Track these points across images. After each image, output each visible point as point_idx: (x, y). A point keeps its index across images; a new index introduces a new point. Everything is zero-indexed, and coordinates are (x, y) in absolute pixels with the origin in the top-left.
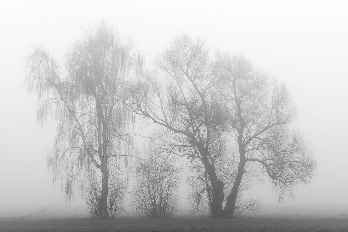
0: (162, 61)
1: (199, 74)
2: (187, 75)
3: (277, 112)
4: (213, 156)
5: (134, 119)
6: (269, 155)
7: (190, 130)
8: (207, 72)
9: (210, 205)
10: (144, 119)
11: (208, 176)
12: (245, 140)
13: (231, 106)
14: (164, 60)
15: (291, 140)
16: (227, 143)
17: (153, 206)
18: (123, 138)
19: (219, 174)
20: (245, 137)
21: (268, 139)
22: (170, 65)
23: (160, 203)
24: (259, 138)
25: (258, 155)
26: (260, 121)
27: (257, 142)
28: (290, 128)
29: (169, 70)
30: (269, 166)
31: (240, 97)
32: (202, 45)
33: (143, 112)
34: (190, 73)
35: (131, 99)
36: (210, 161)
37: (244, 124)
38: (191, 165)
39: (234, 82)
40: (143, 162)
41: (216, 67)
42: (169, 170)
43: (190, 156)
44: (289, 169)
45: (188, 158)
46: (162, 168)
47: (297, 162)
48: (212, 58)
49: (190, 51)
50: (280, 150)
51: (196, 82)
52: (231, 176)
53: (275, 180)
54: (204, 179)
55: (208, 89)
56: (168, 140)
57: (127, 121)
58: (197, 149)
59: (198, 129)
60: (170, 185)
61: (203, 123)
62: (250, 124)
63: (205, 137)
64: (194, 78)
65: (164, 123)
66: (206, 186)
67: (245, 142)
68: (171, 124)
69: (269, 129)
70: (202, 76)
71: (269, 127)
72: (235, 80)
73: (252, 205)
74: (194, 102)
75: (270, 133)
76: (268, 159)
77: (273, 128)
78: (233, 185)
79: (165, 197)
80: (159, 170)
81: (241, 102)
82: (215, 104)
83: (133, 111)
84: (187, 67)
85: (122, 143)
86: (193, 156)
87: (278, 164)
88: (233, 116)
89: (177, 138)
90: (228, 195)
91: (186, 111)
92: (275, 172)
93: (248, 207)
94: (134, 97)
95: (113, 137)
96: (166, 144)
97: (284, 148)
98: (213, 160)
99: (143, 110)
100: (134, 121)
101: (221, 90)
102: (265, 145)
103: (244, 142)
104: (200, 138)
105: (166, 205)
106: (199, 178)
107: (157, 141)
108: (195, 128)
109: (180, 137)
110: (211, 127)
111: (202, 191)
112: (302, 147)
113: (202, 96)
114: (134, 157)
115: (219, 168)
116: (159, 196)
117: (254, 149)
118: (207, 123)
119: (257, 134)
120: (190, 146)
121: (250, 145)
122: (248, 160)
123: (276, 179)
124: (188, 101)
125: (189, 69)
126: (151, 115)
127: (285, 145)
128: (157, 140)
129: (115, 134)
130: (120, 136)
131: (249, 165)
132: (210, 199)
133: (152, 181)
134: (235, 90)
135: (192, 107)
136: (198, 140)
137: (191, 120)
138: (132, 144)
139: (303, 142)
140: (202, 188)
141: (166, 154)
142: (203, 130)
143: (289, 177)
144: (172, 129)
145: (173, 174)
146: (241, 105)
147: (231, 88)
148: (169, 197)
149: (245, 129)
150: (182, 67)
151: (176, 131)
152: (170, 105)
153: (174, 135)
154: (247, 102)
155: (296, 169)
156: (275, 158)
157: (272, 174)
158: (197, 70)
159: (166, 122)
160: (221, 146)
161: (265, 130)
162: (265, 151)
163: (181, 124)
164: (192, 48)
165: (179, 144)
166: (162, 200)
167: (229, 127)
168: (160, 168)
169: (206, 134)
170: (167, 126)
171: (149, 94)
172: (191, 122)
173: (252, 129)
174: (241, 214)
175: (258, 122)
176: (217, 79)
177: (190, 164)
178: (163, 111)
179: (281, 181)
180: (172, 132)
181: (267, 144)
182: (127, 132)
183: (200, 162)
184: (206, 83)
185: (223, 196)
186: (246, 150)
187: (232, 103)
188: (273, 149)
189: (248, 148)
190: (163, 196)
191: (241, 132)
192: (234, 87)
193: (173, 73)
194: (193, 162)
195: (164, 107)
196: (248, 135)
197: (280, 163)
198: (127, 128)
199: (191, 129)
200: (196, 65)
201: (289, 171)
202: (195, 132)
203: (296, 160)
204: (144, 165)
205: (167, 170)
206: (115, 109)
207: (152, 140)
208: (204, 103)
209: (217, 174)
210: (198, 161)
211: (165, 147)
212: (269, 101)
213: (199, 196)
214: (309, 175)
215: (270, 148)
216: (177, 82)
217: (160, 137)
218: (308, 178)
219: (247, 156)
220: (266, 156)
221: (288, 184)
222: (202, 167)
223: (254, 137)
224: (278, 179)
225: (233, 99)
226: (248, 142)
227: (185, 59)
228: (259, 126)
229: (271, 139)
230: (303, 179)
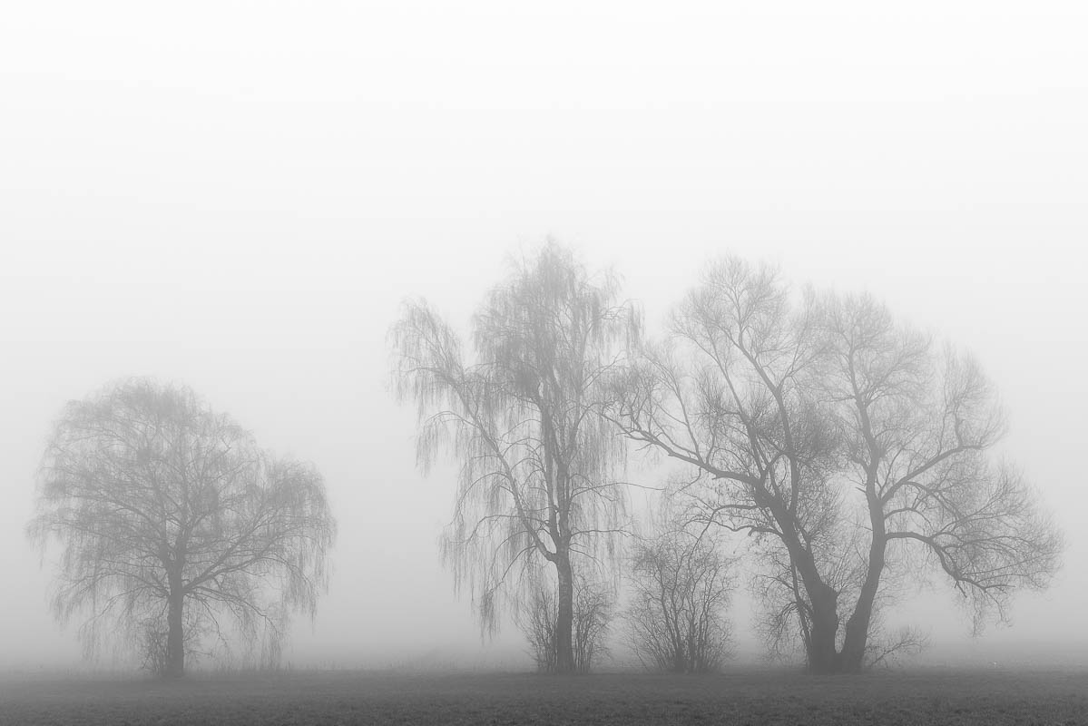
0: (684, 319)
1: (768, 343)
2: (741, 347)
3: (958, 422)
4: (808, 528)
5: (624, 450)
6: (942, 523)
7: (752, 471)
8: (786, 339)
9: (807, 641)
10: (647, 450)
11: (798, 574)
12: (882, 489)
13: (846, 411)
14: (687, 317)
15: (995, 487)
16: (842, 497)
17: (675, 645)
18: (603, 493)
19: (824, 570)
20: (882, 482)
21: (939, 485)
22: (701, 326)
23: (690, 638)
24: (916, 484)
25: (915, 523)
26: (916, 443)
27: (913, 494)
28: (993, 458)
29: (700, 339)
30: (943, 549)
31: (866, 392)
32: (772, 278)
33: (643, 433)
34: (747, 342)
35: (618, 405)
36: (802, 540)
37: (878, 453)
38: (758, 551)
39: (850, 357)
40: (649, 545)
41: (806, 327)
42: (709, 563)
43: (754, 529)
44: (993, 556)
45: (750, 534)
46: (691, 558)
47: (1014, 538)
48: (796, 304)
49: (745, 292)
50: (969, 512)
51: (761, 361)
52: (853, 573)
53: (961, 582)
54: (790, 581)
55: (790, 375)
56: (702, 493)
57: (609, 455)
58: (770, 514)
59: (770, 468)
60: (713, 597)
61: (781, 453)
62: (892, 452)
63: (788, 485)
64: (756, 352)
65: (693, 456)
66: (794, 598)
67: (883, 495)
68: (707, 458)
69: (940, 462)
70: (774, 348)
71: (939, 458)
72: (852, 352)
73: (906, 641)
74: (759, 407)
75: (943, 471)
76: (941, 533)
77: (950, 460)
78: (859, 596)
79: (701, 623)
80: (684, 564)
81: (869, 402)
82: (809, 410)
83: (622, 432)
84: (741, 328)
85: (601, 505)
86: (761, 530)
87: (965, 543)
88: (853, 437)
89: (724, 490)
90: (847, 618)
91: (742, 426)
92: (959, 564)
93: (898, 646)
94: (624, 401)
95: (579, 490)
96: (698, 502)
97: (979, 506)
98: (809, 538)
99: (645, 428)
100: (624, 455)
101: (820, 378)
102: (932, 501)
103: (880, 494)
104: (776, 488)
105: (703, 643)
106: (778, 579)
107: (678, 497)
108: (764, 466)
109: (731, 487)
110: (800, 461)
111: (787, 609)
112: (1025, 503)
113: (778, 392)
114: (627, 534)
115: (823, 556)
116: (687, 623)
117: (906, 509)
118: (791, 453)
119: (910, 476)
120: (754, 507)
121: (895, 499)
122: (892, 535)
123: (963, 580)
124: (745, 406)
125: (745, 334)
126: (662, 438)
127: (983, 499)
128: (678, 495)
129: (584, 485)
130: (594, 488)
131: (894, 548)
132: (805, 628)
133: (669, 588)
134: (853, 375)
135: (754, 419)
136: (772, 491)
137: (753, 448)
138: (623, 506)
139: (1025, 489)
140: (785, 602)
141: (699, 527)
142: (783, 471)
143: (996, 574)
144: (710, 469)
145: (716, 570)
146: (869, 409)
147: (844, 370)
148: (711, 623)
149: (881, 465)
150: (729, 331)
151: (719, 474)
152: (706, 415)
153: (717, 483)
154: (884, 400)
155: (1012, 555)
156: (959, 531)
157: (952, 569)
158: (764, 333)
159: (697, 454)
160: (826, 504)
161: (929, 464)
162: (933, 513)
163: (730, 457)
164: (749, 287)
165: (728, 503)
166: (694, 630)
167: (843, 460)
168: (686, 559)
169: (789, 479)
170: (700, 463)
171: (656, 394)
172: (754, 452)
173: (898, 464)
174: (882, 661)
175: (911, 446)
176: (808, 354)
177: (754, 549)
178: (689, 430)
179: (977, 584)
180: (712, 475)
181: (937, 498)
182: (609, 479)
183: (780, 543)
184: (785, 362)
185: (836, 621)
186: (885, 512)
187: (849, 406)
188: (952, 508)
189: (892, 508)
190: (697, 621)
191: (871, 472)
192: (851, 368)
193: (707, 344)
194: (762, 542)
195: (691, 421)
196: (890, 476)
197: (971, 542)
198: (609, 469)
199: (754, 469)
200: (761, 323)
201: (995, 559)
202: (764, 474)
203: (1012, 533)
204: (651, 551)
205: (704, 561)
206: (583, 430)
207: (667, 495)
208: (782, 408)
209: (819, 570)
210: (773, 541)
211: (697, 511)
212: (937, 395)
213: (779, 621)
214: (1045, 569)
215: (944, 506)
216: (720, 365)
217: (685, 487)
218: (1044, 577)
219: (890, 526)
220: (936, 526)
221: (992, 590)
222: (785, 555)
223: (905, 481)
224: (970, 581)
225: (851, 397)
226: (890, 495)
227: (735, 311)
228: (915, 456)
229: (945, 485)
230: (1030, 579)
